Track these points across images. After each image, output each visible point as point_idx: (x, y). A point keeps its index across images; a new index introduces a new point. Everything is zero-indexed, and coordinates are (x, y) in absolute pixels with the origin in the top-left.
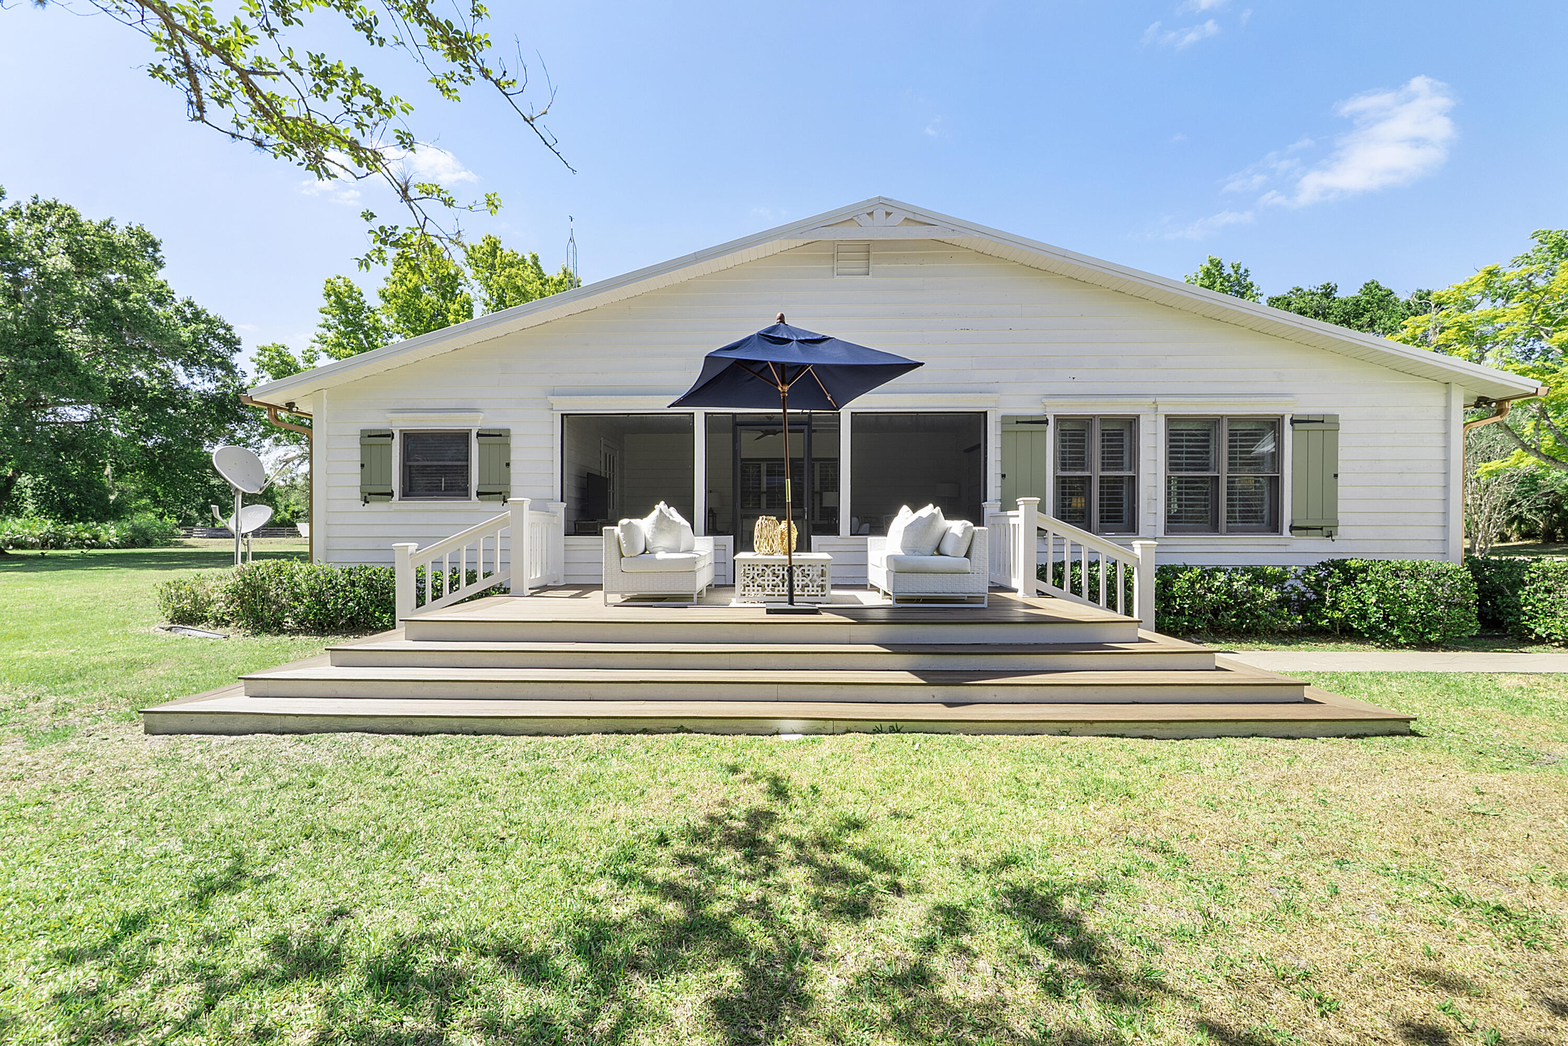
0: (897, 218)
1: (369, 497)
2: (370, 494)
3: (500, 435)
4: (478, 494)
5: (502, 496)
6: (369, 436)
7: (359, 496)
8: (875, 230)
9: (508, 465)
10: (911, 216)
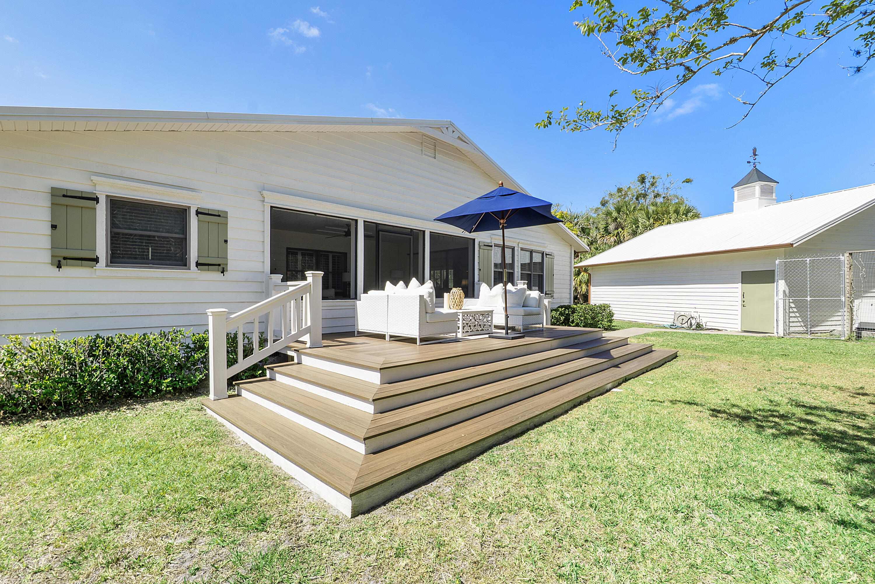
0: (456, 134)
1: (63, 262)
2: (65, 258)
3: (219, 216)
4: (198, 264)
5: (220, 268)
6: (64, 196)
7: (48, 259)
8: (448, 138)
9: (226, 241)
10: (461, 136)
